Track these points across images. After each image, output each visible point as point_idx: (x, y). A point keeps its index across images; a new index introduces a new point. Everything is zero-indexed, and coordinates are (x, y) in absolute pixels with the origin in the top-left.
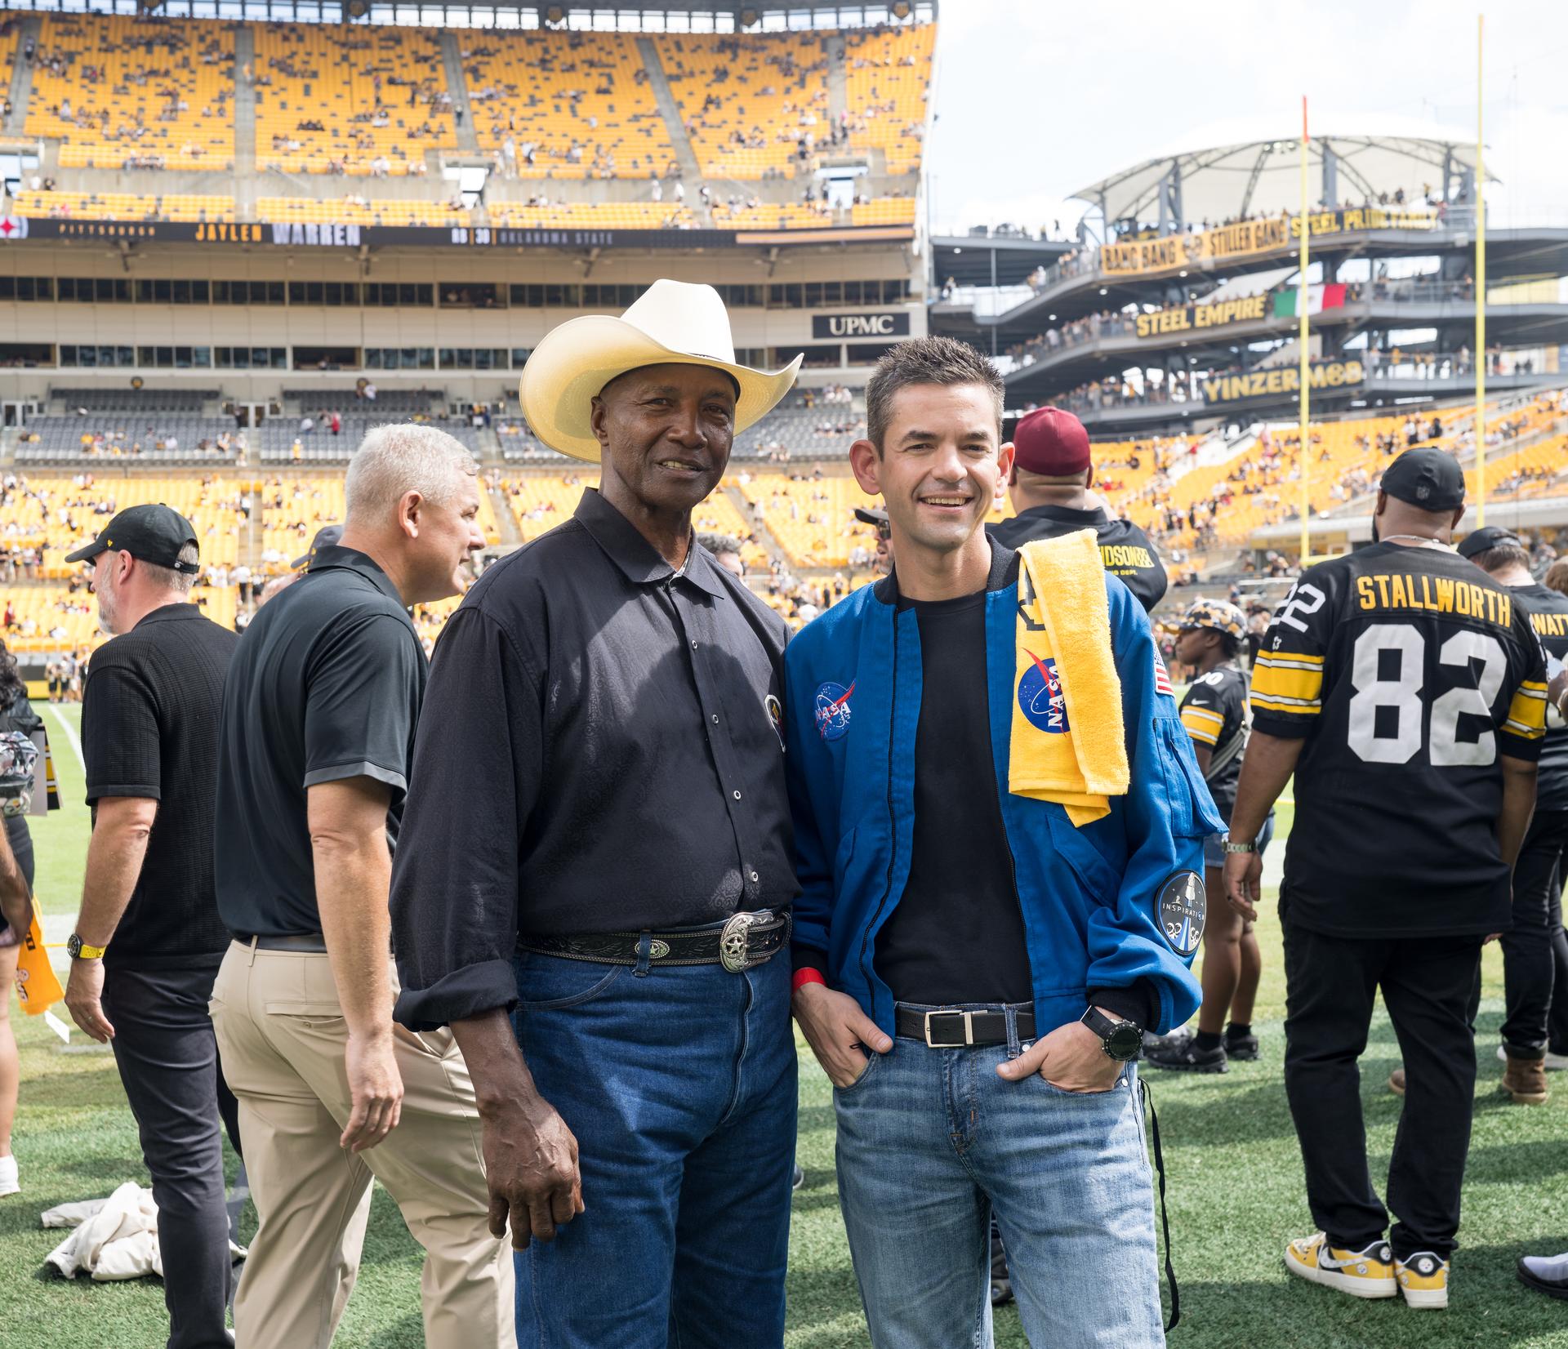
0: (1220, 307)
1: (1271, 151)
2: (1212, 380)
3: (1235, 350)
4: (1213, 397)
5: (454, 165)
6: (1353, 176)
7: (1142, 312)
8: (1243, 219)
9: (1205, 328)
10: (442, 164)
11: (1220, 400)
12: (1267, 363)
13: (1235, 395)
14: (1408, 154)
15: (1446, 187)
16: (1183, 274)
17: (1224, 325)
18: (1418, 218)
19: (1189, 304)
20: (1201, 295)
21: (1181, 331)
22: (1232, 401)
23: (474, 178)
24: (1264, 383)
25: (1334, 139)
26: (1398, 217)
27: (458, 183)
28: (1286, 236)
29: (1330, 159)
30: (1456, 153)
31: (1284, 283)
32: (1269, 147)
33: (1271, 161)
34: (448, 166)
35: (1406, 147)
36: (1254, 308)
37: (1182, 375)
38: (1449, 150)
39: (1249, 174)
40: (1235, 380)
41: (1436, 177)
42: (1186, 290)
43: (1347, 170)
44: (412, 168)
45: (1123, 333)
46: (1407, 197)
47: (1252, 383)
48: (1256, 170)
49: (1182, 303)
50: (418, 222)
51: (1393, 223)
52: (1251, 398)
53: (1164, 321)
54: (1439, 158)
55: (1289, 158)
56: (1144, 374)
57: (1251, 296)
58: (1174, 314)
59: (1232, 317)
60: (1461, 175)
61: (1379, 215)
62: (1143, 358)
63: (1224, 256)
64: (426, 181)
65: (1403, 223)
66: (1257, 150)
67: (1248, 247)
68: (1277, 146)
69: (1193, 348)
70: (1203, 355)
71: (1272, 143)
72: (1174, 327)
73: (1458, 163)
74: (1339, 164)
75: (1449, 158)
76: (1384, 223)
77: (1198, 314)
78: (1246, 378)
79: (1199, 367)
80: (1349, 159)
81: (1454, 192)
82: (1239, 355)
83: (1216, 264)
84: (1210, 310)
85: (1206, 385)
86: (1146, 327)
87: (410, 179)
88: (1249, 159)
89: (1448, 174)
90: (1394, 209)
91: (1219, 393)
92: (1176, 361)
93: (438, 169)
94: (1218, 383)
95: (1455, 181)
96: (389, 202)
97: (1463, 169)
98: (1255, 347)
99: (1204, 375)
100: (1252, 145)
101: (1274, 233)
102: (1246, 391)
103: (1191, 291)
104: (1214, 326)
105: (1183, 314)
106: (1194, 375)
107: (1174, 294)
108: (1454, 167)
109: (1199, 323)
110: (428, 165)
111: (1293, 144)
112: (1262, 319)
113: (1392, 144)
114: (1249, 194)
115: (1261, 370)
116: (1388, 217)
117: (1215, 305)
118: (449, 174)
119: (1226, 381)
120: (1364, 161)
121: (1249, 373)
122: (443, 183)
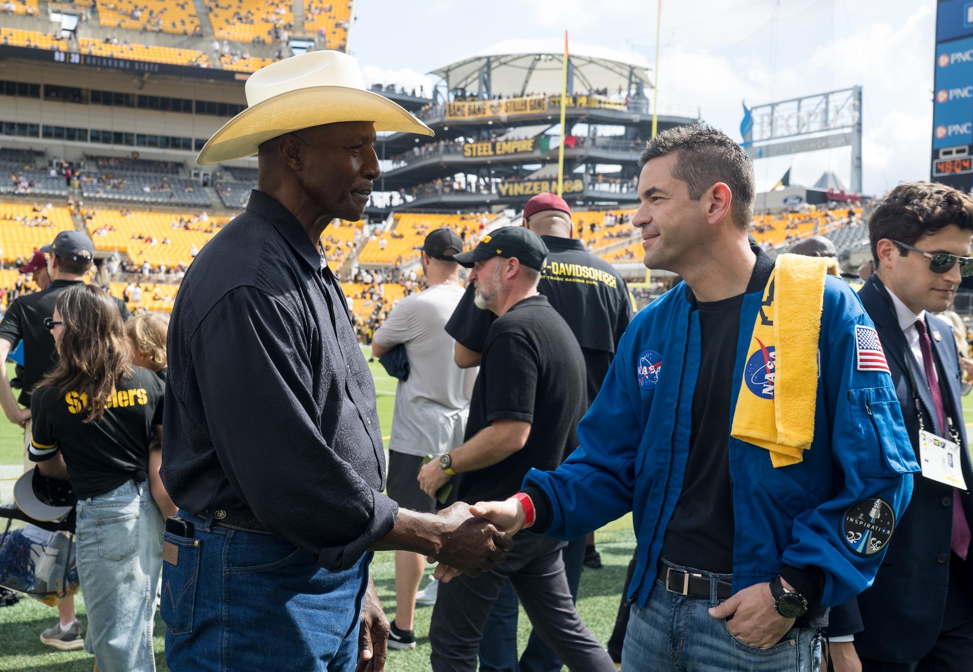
0: (509, 144)
1: (539, 59)
2: (503, 183)
3: (515, 168)
4: (504, 192)
5: (58, 12)
6: (581, 78)
7: (467, 142)
8: (522, 95)
9: (501, 155)
10: (50, 10)
11: (507, 195)
12: (533, 177)
13: (516, 193)
14: (610, 69)
15: (629, 89)
16: (490, 123)
17: (511, 154)
18: (616, 104)
19: (493, 140)
20: (500, 135)
21: (488, 156)
22: (514, 196)
23: (69, 22)
24: (532, 188)
25: (573, 56)
26: (605, 103)
27: (60, 24)
28: (546, 107)
29: (571, 67)
30: (636, 71)
31: (543, 133)
32: (538, 57)
33: (539, 65)
34: (54, 12)
35: (610, 65)
36: (527, 146)
37: (487, 179)
38: (632, 69)
39: (526, 72)
40: (516, 185)
41: (625, 83)
42: (491, 131)
43: (578, 74)
44: (30, 11)
45: (456, 152)
46: (609, 92)
47: (525, 188)
48: (531, 69)
49: (489, 139)
50: (33, 44)
51: (603, 106)
52: (524, 196)
53: (479, 149)
54: (626, 73)
55: (549, 65)
56: (466, 177)
57: (526, 139)
58: (485, 145)
59: (516, 150)
60: (636, 83)
61: (595, 100)
62: (467, 168)
63: (512, 113)
64: (39, 20)
65: (607, 106)
66: (532, 58)
67: (526, 109)
68: (543, 57)
69: (494, 164)
70: (498, 169)
71: (540, 55)
72: (485, 153)
73: (636, 77)
74: (575, 71)
75: (631, 74)
76: (597, 106)
77: (498, 147)
78: (522, 185)
79: (496, 176)
80: (581, 69)
81: (633, 92)
82: (517, 172)
83: (509, 118)
84: (504, 144)
85: (500, 186)
86: (470, 151)
87: (28, 18)
88: (527, 62)
89: (631, 83)
90: (602, 98)
91: (508, 191)
92: (484, 171)
93: (47, 14)
94: (507, 185)
95: (634, 86)
96: (14, 31)
97: (638, 81)
98: (527, 167)
99: (499, 180)
100: (529, 55)
101: (539, 104)
102: (522, 192)
103: (494, 133)
104: (506, 154)
105: (490, 145)
106: (493, 180)
107: (484, 134)
108: (633, 79)
109: (498, 152)
110: (41, 10)
111: (552, 57)
112: (532, 152)
113: (602, 62)
114: (526, 82)
115: (529, 180)
116: (600, 102)
117: (507, 141)
118: (55, 17)
119: (511, 186)
120: (587, 70)
121: (524, 182)
122: (50, 22)
